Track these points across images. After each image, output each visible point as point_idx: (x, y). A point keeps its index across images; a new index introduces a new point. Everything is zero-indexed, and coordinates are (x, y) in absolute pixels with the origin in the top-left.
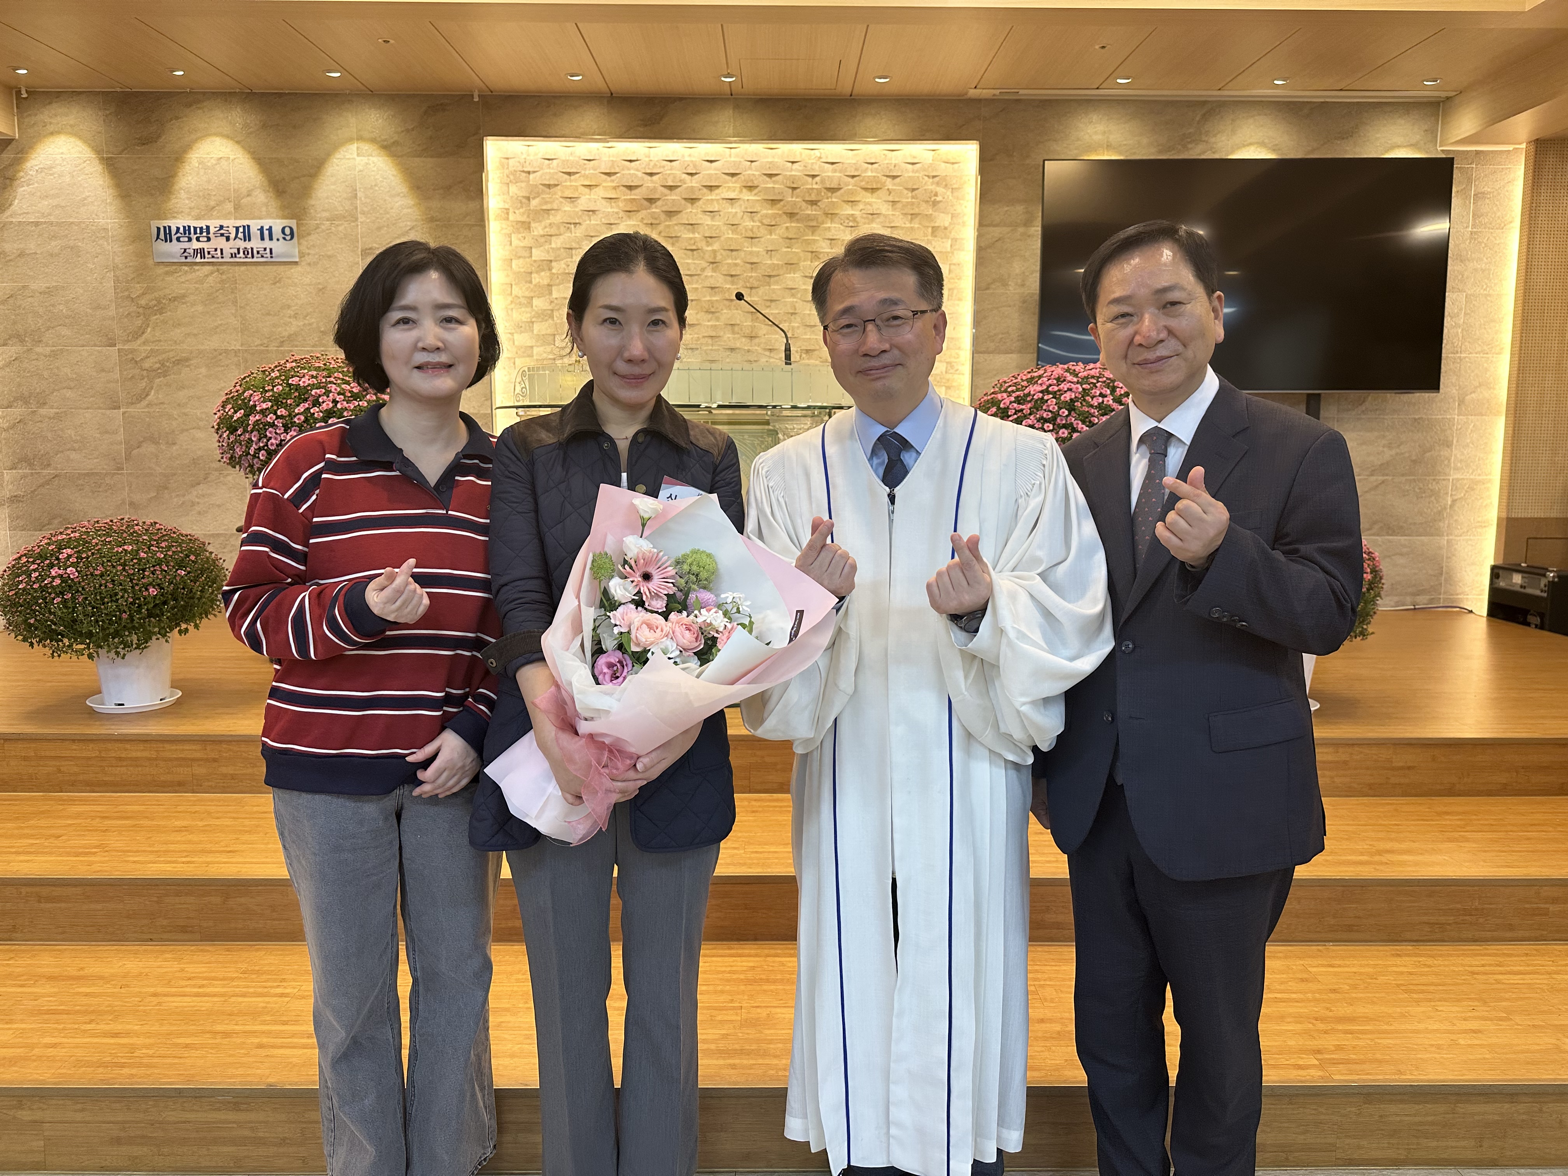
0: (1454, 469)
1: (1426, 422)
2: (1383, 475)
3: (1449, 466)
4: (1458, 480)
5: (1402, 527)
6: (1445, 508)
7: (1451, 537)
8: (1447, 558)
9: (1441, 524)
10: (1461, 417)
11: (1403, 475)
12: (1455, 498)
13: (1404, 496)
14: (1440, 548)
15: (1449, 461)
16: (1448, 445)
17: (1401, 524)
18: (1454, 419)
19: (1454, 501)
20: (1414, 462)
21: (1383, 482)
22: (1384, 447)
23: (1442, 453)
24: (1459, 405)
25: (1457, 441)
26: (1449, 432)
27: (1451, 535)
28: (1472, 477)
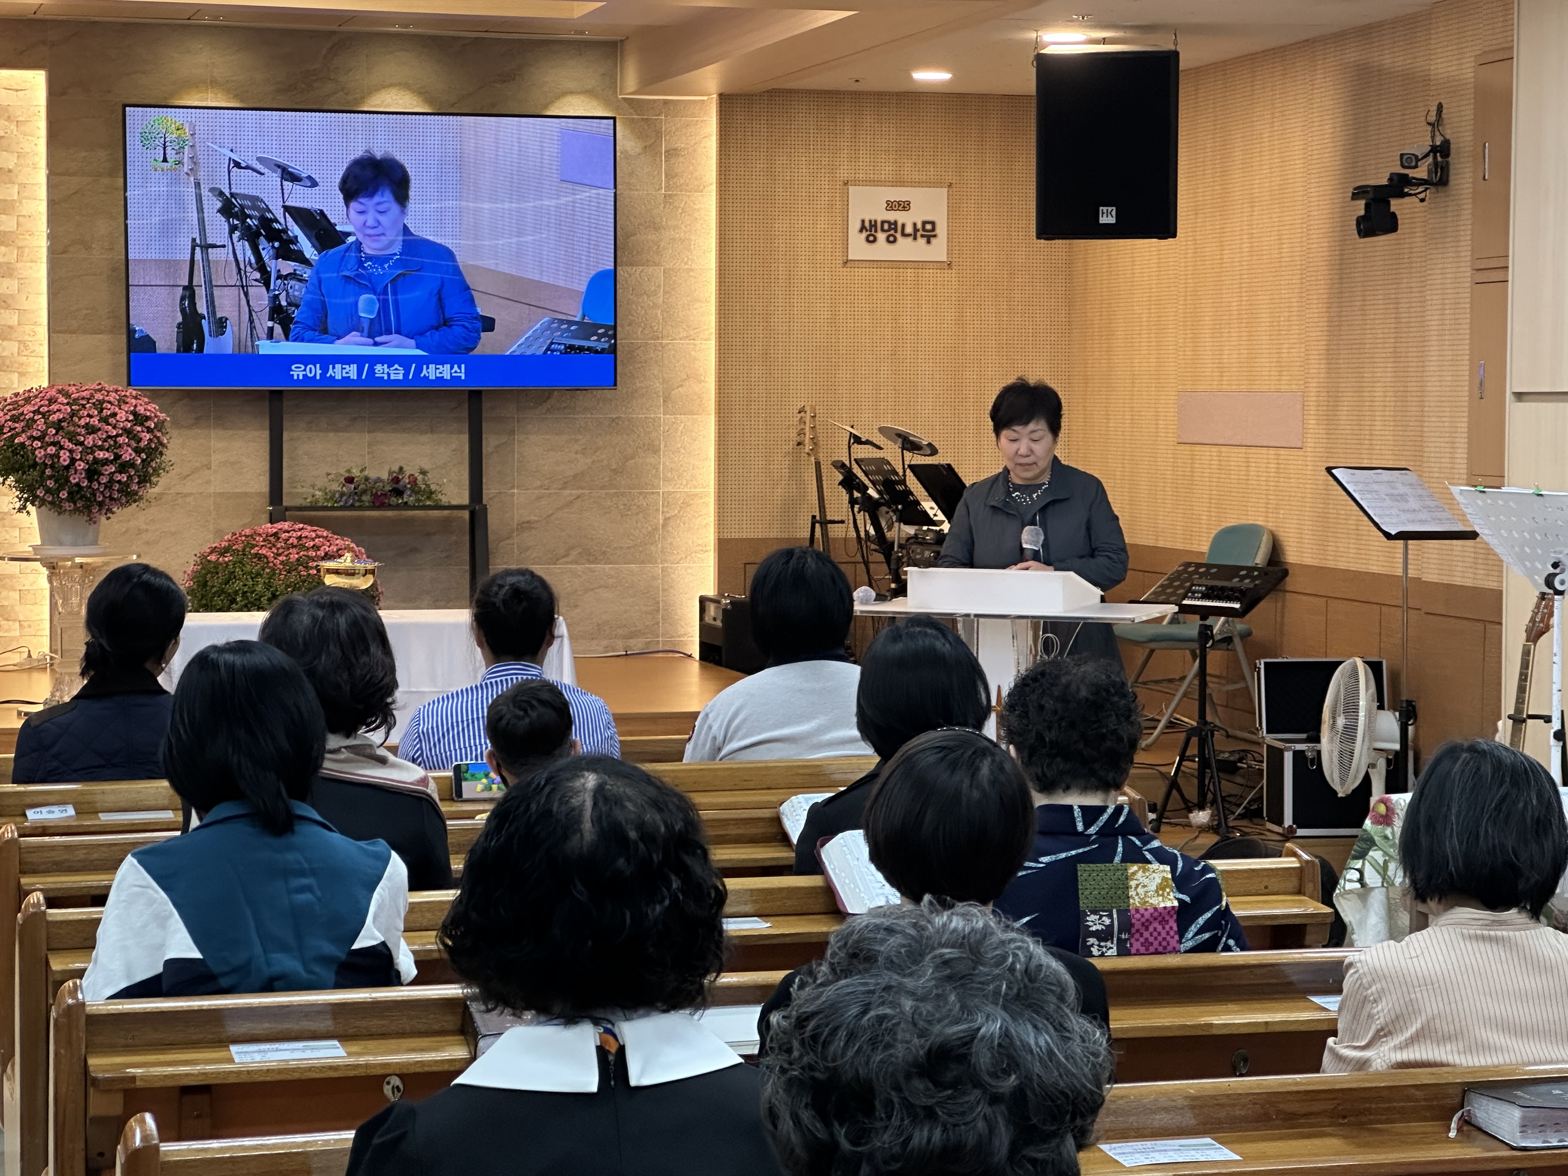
0: (664, 480)
1: (627, 423)
2: (578, 488)
3: (656, 476)
4: (670, 493)
5: (604, 553)
6: (656, 529)
7: (666, 565)
8: (664, 590)
9: (653, 548)
10: (668, 416)
11: (602, 488)
12: (668, 515)
13: (606, 513)
14: (654, 578)
15: (657, 470)
16: (656, 451)
17: (604, 549)
18: (660, 418)
19: (666, 520)
20: (615, 471)
21: (578, 497)
22: (576, 453)
23: (648, 460)
24: (664, 401)
25: (665, 446)
26: (654, 434)
27: (666, 561)
28: (686, 490)
